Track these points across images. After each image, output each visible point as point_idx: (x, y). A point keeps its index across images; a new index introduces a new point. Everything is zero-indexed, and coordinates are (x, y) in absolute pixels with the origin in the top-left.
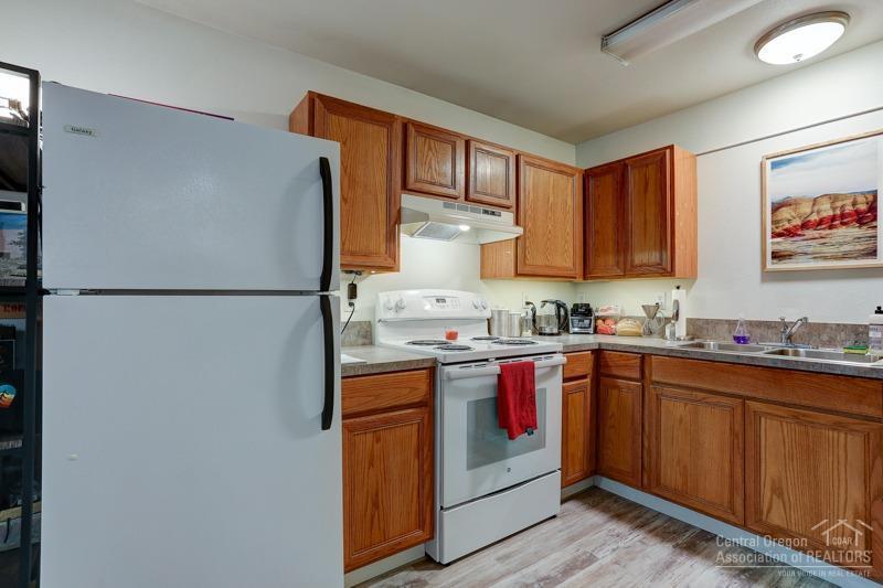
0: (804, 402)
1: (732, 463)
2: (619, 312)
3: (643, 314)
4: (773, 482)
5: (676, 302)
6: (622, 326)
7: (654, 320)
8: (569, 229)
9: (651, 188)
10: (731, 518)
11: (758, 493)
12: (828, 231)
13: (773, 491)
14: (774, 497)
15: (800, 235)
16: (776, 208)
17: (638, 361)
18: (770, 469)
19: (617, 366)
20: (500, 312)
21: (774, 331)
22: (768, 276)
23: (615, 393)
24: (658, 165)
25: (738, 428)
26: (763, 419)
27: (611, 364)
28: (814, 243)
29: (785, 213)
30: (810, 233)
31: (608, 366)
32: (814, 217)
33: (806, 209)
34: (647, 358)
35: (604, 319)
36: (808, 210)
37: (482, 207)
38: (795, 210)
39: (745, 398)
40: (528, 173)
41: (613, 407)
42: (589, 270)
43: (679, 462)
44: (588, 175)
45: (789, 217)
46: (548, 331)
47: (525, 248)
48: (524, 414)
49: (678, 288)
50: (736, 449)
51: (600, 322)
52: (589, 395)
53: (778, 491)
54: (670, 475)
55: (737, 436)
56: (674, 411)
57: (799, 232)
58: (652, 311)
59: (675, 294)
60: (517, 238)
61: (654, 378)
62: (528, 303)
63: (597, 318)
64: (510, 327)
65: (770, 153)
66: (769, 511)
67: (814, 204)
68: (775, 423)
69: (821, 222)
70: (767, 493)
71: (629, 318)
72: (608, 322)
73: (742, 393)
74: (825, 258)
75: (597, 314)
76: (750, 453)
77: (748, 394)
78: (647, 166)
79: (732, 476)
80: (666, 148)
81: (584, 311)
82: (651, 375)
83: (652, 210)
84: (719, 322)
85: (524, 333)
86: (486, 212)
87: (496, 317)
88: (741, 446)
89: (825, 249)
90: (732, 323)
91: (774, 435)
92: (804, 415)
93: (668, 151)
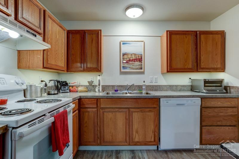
0: (143, 107)
1: (126, 128)
2: (78, 84)
3: (88, 84)
4: (136, 130)
5: (99, 80)
6: (80, 89)
7: (91, 86)
8: (63, 52)
9: (94, 42)
10: (126, 144)
11: (132, 134)
12: (134, 63)
13: (136, 132)
14: (136, 134)
15: (128, 63)
16: (124, 55)
17: (96, 101)
18: (135, 126)
19: (87, 104)
20: (31, 86)
21: (123, 88)
22: (122, 73)
23: (87, 114)
24: (97, 35)
25: (127, 117)
26: (134, 113)
27: (85, 103)
28: (131, 65)
29: (125, 56)
30: (130, 62)
31: (84, 104)
32: (131, 59)
33: (130, 56)
34: (98, 100)
35: (72, 87)
36: (130, 57)
37: (26, 29)
38: (127, 56)
39: (129, 108)
40: (49, 21)
41: (86, 119)
42: (69, 68)
43: (110, 133)
44: (69, 33)
45: (126, 58)
46: (53, 93)
47: (47, 55)
48: (64, 138)
49: (99, 76)
50: (127, 123)
51: (71, 87)
52: (78, 117)
53: (137, 132)
54: (108, 137)
55: (127, 119)
56: (108, 116)
57: (128, 62)
58: (91, 83)
59: (99, 78)
60: (44, 50)
61: (102, 106)
62: (42, 81)
63: (70, 86)
64: (36, 92)
65: (122, 40)
66: (135, 138)
67: (131, 55)
68: (137, 113)
69: (132, 60)
70: (134, 133)
71: (82, 86)
72: (74, 87)
73: (128, 107)
74: (133, 69)
75: (69, 85)
76: (131, 123)
77: (130, 107)
78: (93, 34)
79: (126, 132)
80: (99, 30)
81: (65, 84)
82: (100, 105)
83: (94, 50)
84: (109, 86)
85: (43, 95)
86: (28, 31)
87: (29, 88)
88: (128, 122)
89: (134, 67)
90: (113, 86)
91: (136, 116)
92: (143, 110)
93: (100, 31)
